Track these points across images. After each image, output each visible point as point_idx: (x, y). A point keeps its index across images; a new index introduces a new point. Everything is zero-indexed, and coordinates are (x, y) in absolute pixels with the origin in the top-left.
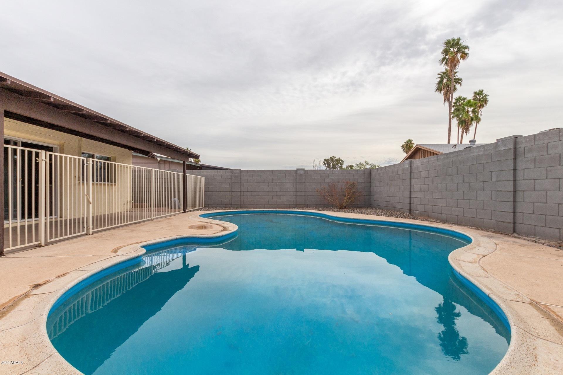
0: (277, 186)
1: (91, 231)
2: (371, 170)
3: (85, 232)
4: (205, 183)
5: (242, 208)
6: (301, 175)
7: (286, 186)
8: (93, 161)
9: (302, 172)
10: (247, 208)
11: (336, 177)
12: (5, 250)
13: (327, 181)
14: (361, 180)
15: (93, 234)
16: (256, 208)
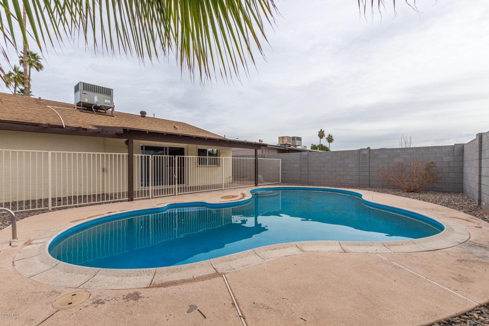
0: (341, 166)
1: (177, 194)
2: (463, 145)
3: (174, 194)
4: (281, 164)
5: (309, 184)
6: (365, 154)
7: (349, 166)
8: (178, 157)
9: (366, 152)
10: (314, 185)
11: (410, 156)
12: (134, 199)
13: (397, 160)
14: (447, 159)
15: (178, 195)
16: (321, 186)
